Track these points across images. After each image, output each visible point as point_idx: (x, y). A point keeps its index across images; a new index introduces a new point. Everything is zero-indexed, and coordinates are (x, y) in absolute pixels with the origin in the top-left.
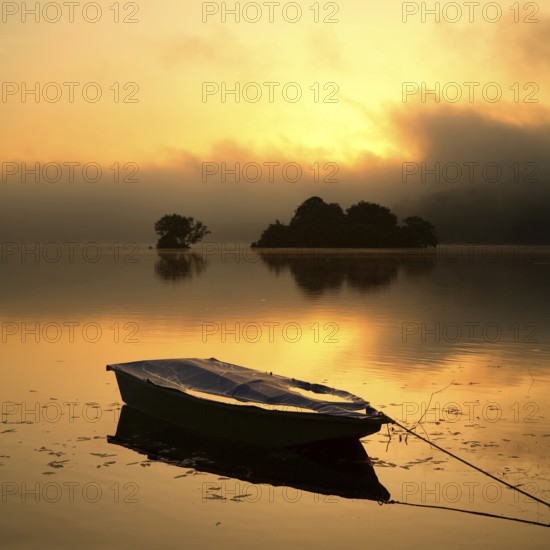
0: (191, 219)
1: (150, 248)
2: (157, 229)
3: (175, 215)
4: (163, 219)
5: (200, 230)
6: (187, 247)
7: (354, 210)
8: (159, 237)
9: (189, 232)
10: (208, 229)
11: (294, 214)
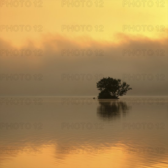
0: (120, 81)
1: (94, 98)
2: (98, 87)
3: (109, 78)
4: (102, 80)
5: (125, 87)
6: (117, 98)
8: (100, 92)
9: (118, 89)
10: (130, 87)
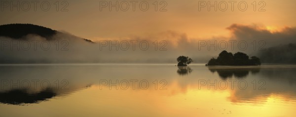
0: (188, 57)
1: (176, 66)
2: (177, 60)
4: (179, 57)
7: (236, 54)
9: (187, 61)
10: (192, 60)
11: (218, 56)
